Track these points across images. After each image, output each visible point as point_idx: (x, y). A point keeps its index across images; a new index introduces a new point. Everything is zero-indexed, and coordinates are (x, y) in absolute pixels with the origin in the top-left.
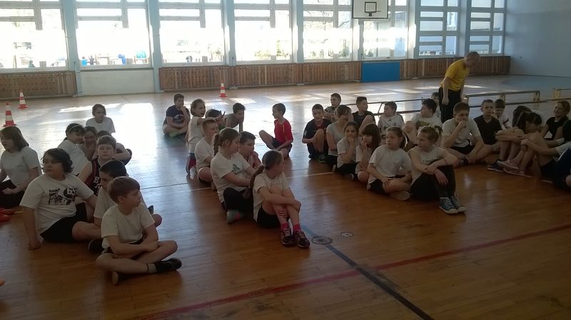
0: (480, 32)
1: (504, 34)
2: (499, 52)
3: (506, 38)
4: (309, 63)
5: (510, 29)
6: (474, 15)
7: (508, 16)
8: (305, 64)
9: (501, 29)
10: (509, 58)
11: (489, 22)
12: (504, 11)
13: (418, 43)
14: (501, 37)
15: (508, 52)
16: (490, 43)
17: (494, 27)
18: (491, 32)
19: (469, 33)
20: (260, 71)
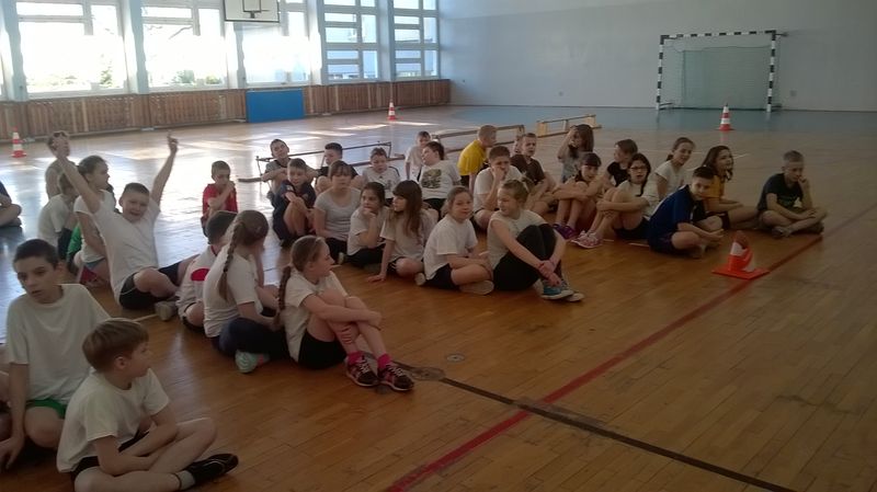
0: (407, 45)
1: (439, 48)
2: (434, 73)
3: (442, 53)
4: (158, 94)
5: (445, 41)
6: (398, 20)
7: (442, 22)
8: (153, 94)
9: (434, 42)
10: (448, 82)
11: (418, 31)
12: (437, 14)
13: (326, 62)
14: (435, 52)
15: (446, 75)
16: (421, 61)
17: (426, 38)
18: (421, 46)
19: (395, 46)
20: (73, 110)
